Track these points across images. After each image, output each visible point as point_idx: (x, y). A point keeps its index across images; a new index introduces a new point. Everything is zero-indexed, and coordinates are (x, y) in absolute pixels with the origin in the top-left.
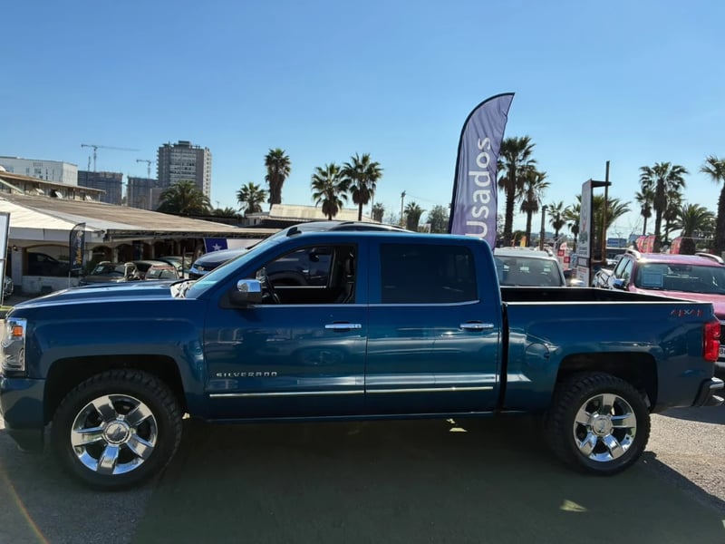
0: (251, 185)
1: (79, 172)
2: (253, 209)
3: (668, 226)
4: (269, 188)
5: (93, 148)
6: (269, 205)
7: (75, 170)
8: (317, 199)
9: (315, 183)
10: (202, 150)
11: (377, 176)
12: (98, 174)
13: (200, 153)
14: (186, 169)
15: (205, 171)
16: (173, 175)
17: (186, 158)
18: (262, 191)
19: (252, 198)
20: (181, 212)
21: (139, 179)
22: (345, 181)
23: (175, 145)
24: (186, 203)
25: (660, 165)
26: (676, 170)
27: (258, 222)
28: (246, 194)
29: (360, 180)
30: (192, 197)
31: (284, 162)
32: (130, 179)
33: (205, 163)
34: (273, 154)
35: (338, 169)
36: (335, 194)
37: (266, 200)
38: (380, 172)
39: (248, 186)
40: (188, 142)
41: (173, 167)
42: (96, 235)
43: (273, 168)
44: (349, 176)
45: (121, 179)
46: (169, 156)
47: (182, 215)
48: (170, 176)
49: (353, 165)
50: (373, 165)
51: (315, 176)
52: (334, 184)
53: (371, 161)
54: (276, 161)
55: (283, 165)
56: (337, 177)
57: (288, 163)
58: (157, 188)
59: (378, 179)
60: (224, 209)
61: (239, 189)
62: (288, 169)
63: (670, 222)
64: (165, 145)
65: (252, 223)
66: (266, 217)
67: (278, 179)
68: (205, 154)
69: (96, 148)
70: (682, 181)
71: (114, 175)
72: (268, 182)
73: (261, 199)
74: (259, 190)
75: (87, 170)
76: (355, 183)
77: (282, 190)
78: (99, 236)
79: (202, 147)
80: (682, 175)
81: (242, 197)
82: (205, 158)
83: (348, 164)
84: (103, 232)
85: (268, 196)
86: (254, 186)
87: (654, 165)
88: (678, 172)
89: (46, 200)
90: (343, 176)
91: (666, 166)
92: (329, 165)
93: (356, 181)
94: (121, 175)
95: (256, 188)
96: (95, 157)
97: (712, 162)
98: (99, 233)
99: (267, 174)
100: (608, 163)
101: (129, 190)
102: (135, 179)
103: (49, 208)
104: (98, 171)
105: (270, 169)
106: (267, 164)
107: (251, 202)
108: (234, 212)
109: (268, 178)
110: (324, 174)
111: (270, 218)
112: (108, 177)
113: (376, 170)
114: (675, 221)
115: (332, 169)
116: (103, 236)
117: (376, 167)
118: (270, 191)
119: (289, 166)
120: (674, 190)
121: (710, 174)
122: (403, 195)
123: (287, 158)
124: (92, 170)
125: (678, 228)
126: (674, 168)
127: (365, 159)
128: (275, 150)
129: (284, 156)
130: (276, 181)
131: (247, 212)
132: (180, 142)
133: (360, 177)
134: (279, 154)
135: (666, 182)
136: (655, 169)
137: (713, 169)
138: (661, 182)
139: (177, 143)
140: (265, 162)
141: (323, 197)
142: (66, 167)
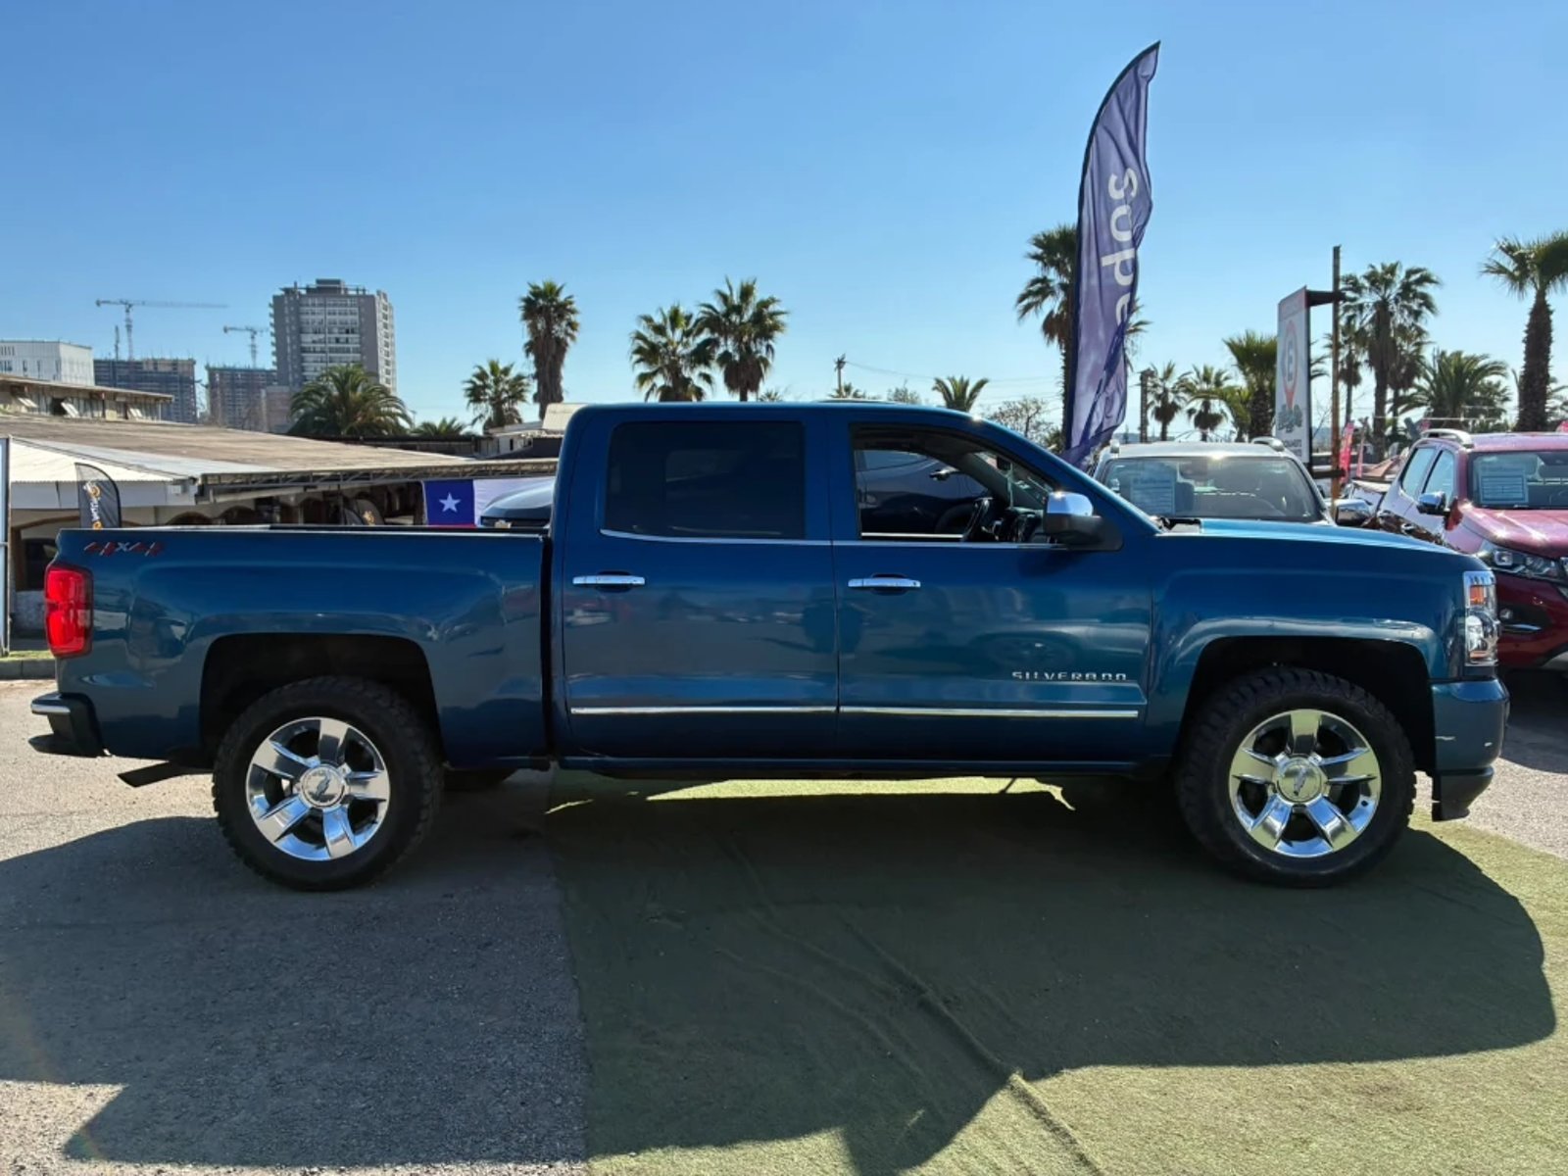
0: (494, 367)
1: (97, 362)
2: (502, 418)
3: (1398, 401)
4: (533, 370)
5: (123, 308)
6: (537, 407)
7: (88, 358)
8: (646, 387)
9: (639, 351)
10: (372, 297)
11: (776, 327)
12: (138, 364)
13: (366, 303)
14: (337, 341)
15: (381, 343)
16: (309, 357)
17: (337, 318)
18: (520, 377)
19: (498, 394)
20: (343, 433)
21: (233, 371)
22: (707, 342)
23: (308, 289)
24: (351, 415)
25: (1379, 270)
26: (1414, 278)
27: (518, 446)
28: (486, 386)
29: (738, 339)
30: (365, 399)
31: (563, 310)
32: (212, 372)
33: (380, 325)
34: (537, 293)
35: (688, 318)
36: (686, 373)
37: (529, 396)
38: (780, 318)
39: (487, 369)
40: (338, 282)
41: (307, 339)
42: (178, 489)
43: (539, 326)
44: (712, 331)
45: (193, 373)
46: (298, 313)
47: (347, 440)
48: (302, 360)
49: (720, 307)
50: (764, 304)
51: (640, 336)
52: (680, 350)
53: (759, 295)
54: (547, 308)
55: (561, 317)
56: (687, 334)
57: (573, 312)
58: (276, 388)
59: (777, 335)
60: (437, 423)
61: (469, 377)
62: (572, 325)
63: (1401, 392)
64: (287, 291)
65: (505, 449)
66: (536, 433)
67: (553, 350)
68: (379, 307)
69: (129, 306)
70: (1427, 302)
71: (175, 364)
72: (532, 357)
73: (517, 396)
74: (513, 374)
75: (113, 357)
76: (728, 345)
77: (564, 372)
78: (185, 490)
79: (372, 291)
80: (1427, 289)
81: (475, 394)
82: (379, 315)
83: (710, 307)
84: (194, 480)
85: (533, 387)
86: (501, 367)
87: (1367, 270)
88: (1419, 282)
89: (44, 421)
90: (700, 331)
91: (1392, 270)
92: (667, 311)
93: (729, 342)
94: (192, 363)
95: (506, 371)
96: (129, 327)
97: (1509, 250)
98: (184, 483)
99: (527, 338)
100: (1336, 251)
101: (212, 396)
102: (223, 371)
103: (56, 437)
104: (137, 358)
105: (533, 328)
106: (525, 317)
107: (497, 403)
108: (460, 428)
109: (530, 348)
110: (659, 330)
111: (544, 435)
112: (161, 369)
113: (773, 315)
114: (1412, 391)
115: (675, 318)
116: (194, 489)
117: (772, 308)
118: (536, 376)
119: (573, 318)
120: (1410, 321)
121: (1502, 277)
122: (840, 363)
123: (568, 302)
124: (124, 356)
125: (1420, 405)
126: (1409, 273)
127: (746, 292)
128: (542, 286)
129: (561, 298)
130: (548, 352)
131: (489, 425)
132: (318, 282)
133: (737, 332)
134: (550, 292)
135: (1393, 307)
136: (1367, 277)
137: (1511, 265)
138: (1382, 307)
139: (313, 284)
140: (520, 313)
141: (660, 381)
142: (66, 352)
